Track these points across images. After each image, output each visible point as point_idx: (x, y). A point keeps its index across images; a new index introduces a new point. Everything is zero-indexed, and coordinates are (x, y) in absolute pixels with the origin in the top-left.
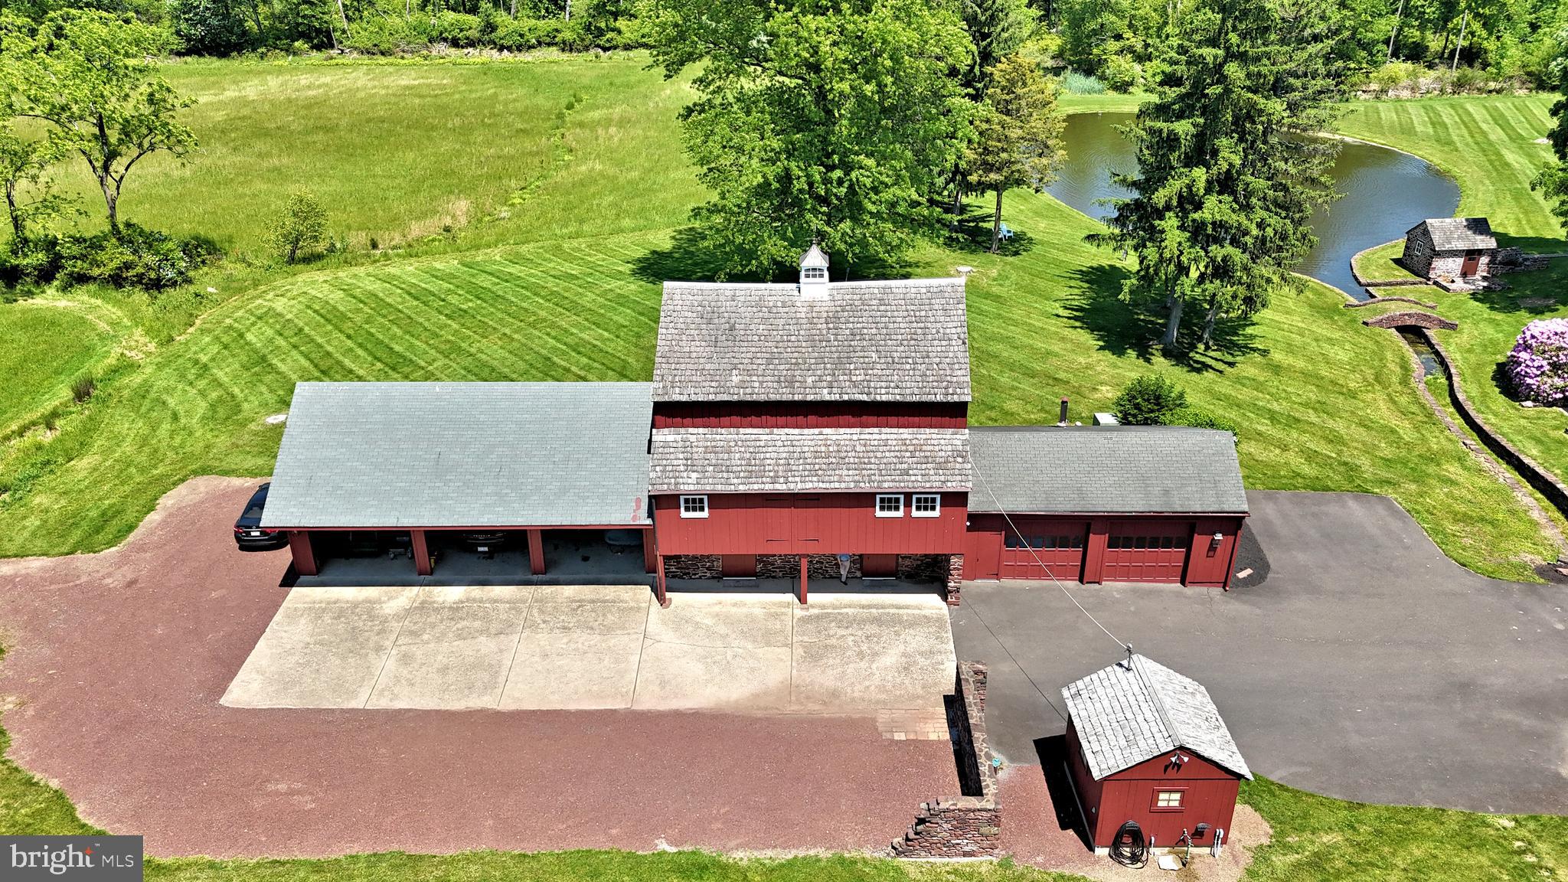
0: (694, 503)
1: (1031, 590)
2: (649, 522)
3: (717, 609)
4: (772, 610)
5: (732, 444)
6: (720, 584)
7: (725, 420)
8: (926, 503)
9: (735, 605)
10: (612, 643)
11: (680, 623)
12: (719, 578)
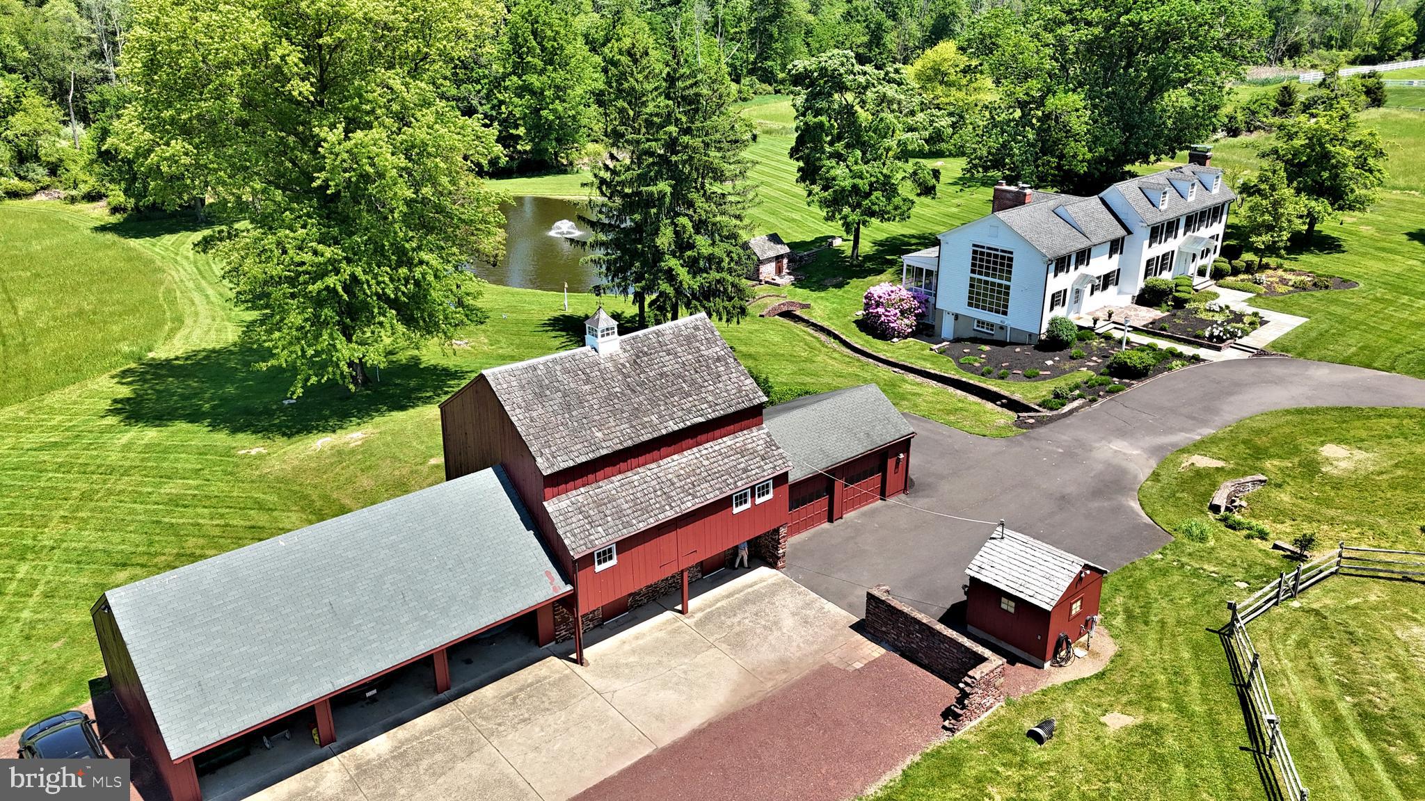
0: (605, 555)
1: (810, 539)
2: (569, 587)
3: (627, 647)
4: (669, 629)
5: (614, 492)
6: (605, 630)
7: (600, 474)
8: (764, 490)
9: (637, 638)
10: (579, 710)
11: (614, 669)
12: (600, 625)
